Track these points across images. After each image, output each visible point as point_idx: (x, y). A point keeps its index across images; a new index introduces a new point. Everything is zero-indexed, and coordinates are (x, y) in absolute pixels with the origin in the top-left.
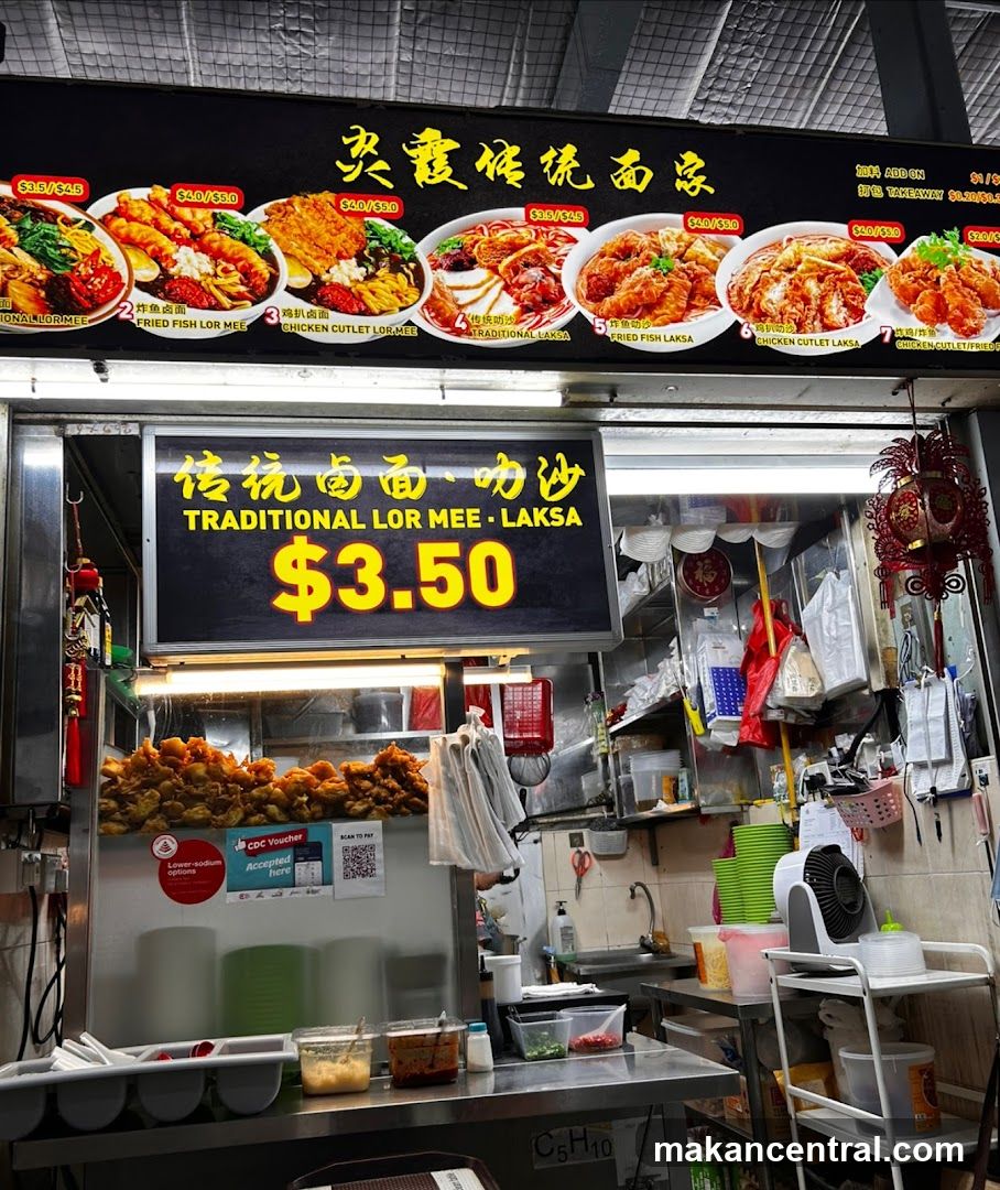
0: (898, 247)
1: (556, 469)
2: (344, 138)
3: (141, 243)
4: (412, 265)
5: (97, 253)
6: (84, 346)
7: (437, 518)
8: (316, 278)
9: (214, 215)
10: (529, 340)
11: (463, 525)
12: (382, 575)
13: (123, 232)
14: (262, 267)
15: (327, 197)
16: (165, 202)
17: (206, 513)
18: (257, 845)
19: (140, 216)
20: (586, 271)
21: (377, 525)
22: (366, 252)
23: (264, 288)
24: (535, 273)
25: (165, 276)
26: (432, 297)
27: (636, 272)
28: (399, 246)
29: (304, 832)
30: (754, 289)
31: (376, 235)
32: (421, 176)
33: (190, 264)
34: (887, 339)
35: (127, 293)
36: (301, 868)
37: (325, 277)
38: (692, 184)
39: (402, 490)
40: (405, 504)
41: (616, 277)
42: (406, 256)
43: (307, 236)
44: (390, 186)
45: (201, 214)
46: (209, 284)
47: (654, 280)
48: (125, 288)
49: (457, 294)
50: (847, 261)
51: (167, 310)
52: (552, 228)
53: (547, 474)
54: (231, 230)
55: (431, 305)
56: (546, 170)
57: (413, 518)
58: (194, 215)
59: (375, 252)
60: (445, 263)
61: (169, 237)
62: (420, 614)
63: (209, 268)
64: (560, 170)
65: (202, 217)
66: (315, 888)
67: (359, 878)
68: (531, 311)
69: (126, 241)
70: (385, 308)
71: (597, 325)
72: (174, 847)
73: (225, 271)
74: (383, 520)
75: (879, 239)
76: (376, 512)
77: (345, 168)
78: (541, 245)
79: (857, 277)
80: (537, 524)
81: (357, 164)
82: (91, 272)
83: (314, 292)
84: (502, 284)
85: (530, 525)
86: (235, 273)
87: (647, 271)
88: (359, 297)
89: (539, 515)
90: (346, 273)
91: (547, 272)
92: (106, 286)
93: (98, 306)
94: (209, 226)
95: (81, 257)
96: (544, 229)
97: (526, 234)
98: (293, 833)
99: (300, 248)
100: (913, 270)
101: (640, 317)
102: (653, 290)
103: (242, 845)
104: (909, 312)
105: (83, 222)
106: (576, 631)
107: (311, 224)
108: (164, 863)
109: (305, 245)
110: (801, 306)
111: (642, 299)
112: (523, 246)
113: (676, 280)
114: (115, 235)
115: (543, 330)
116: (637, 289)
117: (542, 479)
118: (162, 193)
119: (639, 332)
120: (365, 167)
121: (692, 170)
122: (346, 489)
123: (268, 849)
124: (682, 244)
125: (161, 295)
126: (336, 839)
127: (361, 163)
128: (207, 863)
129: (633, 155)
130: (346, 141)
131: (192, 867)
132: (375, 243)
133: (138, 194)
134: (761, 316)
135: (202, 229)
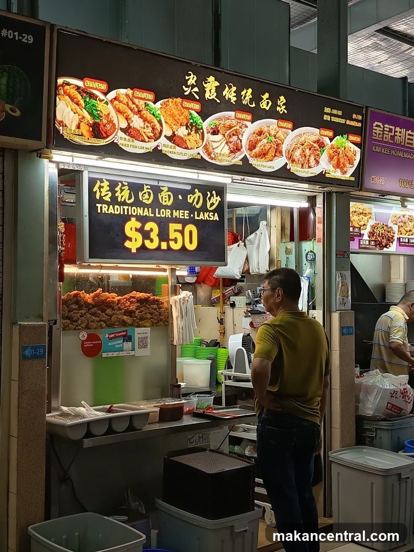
0: (331, 140)
1: (212, 197)
2: (186, 76)
3: (122, 112)
4: (201, 131)
5: (109, 114)
6: (104, 152)
7: (176, 214)
8: (174, 133)
9: (145, 103)
10: (231, 164)
11: (183, 217)
12: (158, 235)
13: (117, 106)
14: (158, 126)
15: (179, 100)
16: (131, 96)
17: (104, 206)
18: (112, 336)
19: (123, 101)
20: (249, 139)
21: (157, 215)
22: (189, 124)
23: (158, 135)
24: (235, 138)
25: (129, 127)
26: (206, 144)
27: (262, 141)
28: (198, 123)
29: (126, 331)
30: (292, 151)
31: (192, 118)
32: (207, 96)
33: (137, 122)
34: (324, 173)
35: (117, 132)
36: (125, 344)
37: (176, 133)
38: (281, 109)
39: (165, 201)
40: (166, 207)
41: (257, 142)
42: (200, 127)
43: (172, 115)
44: (198, 98)
45: (142, 102)
46: (142, 131)
47: (267, 145)
48: (117, 130)
49: (213, 144)
50: (318, 143)
51: (129, 140)
52: (242, 121)
53: (210, 199)
54: (150, 110)
55: (206, 148)
56: (242, 98)
57: (168, 213)
58: (139, 102)
59: (191, 124)
60: (211, 131)
61: (131, 110)
62: (169, 252)
63: (142, 125)
64: (247, 98)
65: (141, 103)
66: (130, 352)
67: (143, 349)
68: (233, 152)
69: (119, 111)
70: (192, 147)
71: (250, 160)
72: (86, 336)
73: (147, 127)
74: (159, 214)
75: (326, 136)
76: (157, 210)
77: (186, 89)
78: (238, 127)
79: (319, 149)
80: (205, 219)
81: (189, 88)
82: (107, 122)
83: (172, 138)
84: (226, 141)
85: (203, 219)
86: (150, 128)
87: (265, 141)
88: (185, 142)
89: (206, 215)
90: (182, 132)
91: (238, 138)
92: (111, 129)
93: (108, 136)
94: (144, 108)
95: (104, 115)
96: (239, 121)
97: (234, 122)
98: (123, 332)
99: (170, 120)
100: (334, 148)
101: (262, 158)
102: (266, 148)
103: (107, 336)
104: (330, 164)
105: (105, 101)
106: (214, 261)
107: (174, 111)
108: (83, 341)
109: (171, 119)
110: (304, 158)
111: (263, 152)
112: (233, 127)
113: (273, 145)
114: (115, 107)
115: (235, 160)
116: (262, 147)
117: (208, 200)
118: (129, 92)
119: (261, 163)
120: (191, 90)
121: (282, 103)
122: (148, 199)
123: (115, 337)
124: (276, 132)
125: (127, 134)
126: (136, 334)
127: (190, 87)
128: (96, 342)
129: (267, 95)
130: (187, 78)
131: (92, 344)
132: (191, 121)
133: (123, 91)
134: (293, 161)
135: (141, 109)
